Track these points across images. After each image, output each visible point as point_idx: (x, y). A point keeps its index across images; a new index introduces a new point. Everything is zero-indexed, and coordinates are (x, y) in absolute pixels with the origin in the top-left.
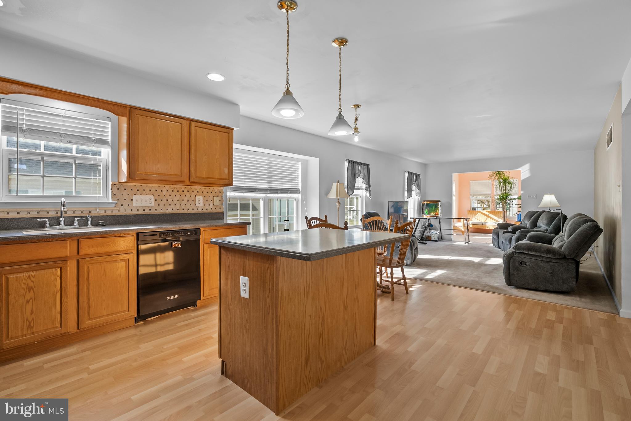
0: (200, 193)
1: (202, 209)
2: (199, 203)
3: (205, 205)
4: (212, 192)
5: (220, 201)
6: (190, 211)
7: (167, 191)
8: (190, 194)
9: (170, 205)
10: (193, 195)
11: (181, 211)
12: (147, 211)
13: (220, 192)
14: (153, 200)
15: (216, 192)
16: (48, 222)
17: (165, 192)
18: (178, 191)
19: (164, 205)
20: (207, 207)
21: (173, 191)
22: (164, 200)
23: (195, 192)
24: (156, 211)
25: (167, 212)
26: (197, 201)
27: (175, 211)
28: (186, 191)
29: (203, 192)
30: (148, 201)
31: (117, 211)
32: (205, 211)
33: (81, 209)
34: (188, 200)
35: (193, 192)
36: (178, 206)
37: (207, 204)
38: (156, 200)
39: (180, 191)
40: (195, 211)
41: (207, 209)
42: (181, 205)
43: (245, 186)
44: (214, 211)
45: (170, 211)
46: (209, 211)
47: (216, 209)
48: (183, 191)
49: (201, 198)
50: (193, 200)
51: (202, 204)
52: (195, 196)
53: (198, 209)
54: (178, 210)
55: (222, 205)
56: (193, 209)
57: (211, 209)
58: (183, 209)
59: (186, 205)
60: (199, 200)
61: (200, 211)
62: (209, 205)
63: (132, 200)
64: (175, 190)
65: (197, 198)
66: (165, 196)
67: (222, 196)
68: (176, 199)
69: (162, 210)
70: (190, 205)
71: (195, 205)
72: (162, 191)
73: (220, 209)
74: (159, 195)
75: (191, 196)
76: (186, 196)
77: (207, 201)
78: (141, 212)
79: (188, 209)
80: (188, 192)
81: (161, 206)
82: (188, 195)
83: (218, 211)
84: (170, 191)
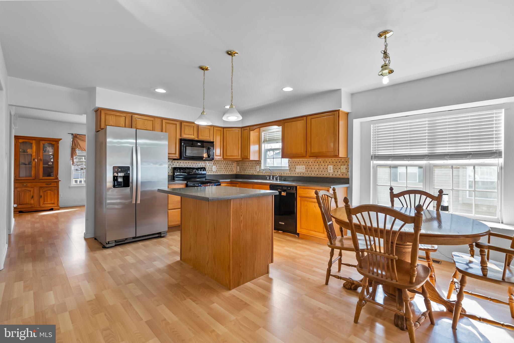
0: (331, 163)
1: (333, 175)
2: (330, 170)
3: (334, 172)
4: (340, 162)
5: (346, 168)
6: (325, 176)
7: (312, 162)
8: (325, 164)
9: (313, 171)
10: (326, 165)
11: (319, 176)
12: (302, 175)
13: (346, 162)
14: (304, 168)
15: (343, 162)
16: (268, 177)
17: (310, 163)
18: (317, 162)
19: (310, 171)
20: (336, 173)
21: (315, 162)
22: (310, 168)
23: (328, 162)
24: (306, 175)
25: (311, 176)
26: (329, 169)
27: (315, 175)
28: (322, 162)
29: (333, 162)
30: (302, 169)
31: (290, 174)
32: (334, 176)
33: (279, 172)
34: (323, 168)
35: (326, 162)
36: (317, 172)
37: (336, 171)
38: (306, 168)
39: (319, 162)
40: (328, 176)
41: (336, 175)
42: (319, 171)
43: (391, 154)
44: (341, 176)
45: (313, 175)
46: (338, 176)
47: (343, 175)
48: (320, 162)
49: (332, 167)
50: (326, 168)
51: (332, 171)
52: (328, 165)
53: (329, 175)
54: (317, 174)
55: (348, 172)
56: (326, 175)
57: (339, 175)
58: (320, 174)
59: (322, 171)
60: (330, 168)
61: (331, 175)
62: (338, 172)
63: (296, 168)
64: (316, 162)
65: (329, 166)
66: (310, 165)
67: (348, 165)
68: (316, 167)
69: (309, 174)
70: (325, 171)
71: (328, 171)
72: (309, 163)
73: (346, 175)
74: (307, 165)
75: (325, 165)
76: (322, 165)
77: (336, 169)
78: (299, 175)
79: (323, 174)
80: (323, 162)
81: (309, 172)
82: (323, 165)
83: (345, 176)
84: (313, 162)
